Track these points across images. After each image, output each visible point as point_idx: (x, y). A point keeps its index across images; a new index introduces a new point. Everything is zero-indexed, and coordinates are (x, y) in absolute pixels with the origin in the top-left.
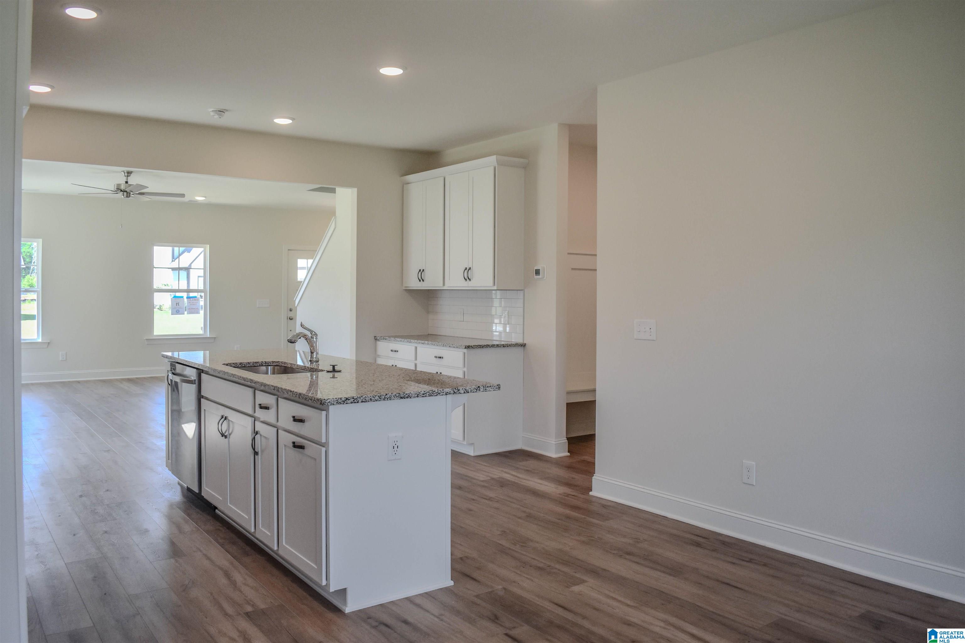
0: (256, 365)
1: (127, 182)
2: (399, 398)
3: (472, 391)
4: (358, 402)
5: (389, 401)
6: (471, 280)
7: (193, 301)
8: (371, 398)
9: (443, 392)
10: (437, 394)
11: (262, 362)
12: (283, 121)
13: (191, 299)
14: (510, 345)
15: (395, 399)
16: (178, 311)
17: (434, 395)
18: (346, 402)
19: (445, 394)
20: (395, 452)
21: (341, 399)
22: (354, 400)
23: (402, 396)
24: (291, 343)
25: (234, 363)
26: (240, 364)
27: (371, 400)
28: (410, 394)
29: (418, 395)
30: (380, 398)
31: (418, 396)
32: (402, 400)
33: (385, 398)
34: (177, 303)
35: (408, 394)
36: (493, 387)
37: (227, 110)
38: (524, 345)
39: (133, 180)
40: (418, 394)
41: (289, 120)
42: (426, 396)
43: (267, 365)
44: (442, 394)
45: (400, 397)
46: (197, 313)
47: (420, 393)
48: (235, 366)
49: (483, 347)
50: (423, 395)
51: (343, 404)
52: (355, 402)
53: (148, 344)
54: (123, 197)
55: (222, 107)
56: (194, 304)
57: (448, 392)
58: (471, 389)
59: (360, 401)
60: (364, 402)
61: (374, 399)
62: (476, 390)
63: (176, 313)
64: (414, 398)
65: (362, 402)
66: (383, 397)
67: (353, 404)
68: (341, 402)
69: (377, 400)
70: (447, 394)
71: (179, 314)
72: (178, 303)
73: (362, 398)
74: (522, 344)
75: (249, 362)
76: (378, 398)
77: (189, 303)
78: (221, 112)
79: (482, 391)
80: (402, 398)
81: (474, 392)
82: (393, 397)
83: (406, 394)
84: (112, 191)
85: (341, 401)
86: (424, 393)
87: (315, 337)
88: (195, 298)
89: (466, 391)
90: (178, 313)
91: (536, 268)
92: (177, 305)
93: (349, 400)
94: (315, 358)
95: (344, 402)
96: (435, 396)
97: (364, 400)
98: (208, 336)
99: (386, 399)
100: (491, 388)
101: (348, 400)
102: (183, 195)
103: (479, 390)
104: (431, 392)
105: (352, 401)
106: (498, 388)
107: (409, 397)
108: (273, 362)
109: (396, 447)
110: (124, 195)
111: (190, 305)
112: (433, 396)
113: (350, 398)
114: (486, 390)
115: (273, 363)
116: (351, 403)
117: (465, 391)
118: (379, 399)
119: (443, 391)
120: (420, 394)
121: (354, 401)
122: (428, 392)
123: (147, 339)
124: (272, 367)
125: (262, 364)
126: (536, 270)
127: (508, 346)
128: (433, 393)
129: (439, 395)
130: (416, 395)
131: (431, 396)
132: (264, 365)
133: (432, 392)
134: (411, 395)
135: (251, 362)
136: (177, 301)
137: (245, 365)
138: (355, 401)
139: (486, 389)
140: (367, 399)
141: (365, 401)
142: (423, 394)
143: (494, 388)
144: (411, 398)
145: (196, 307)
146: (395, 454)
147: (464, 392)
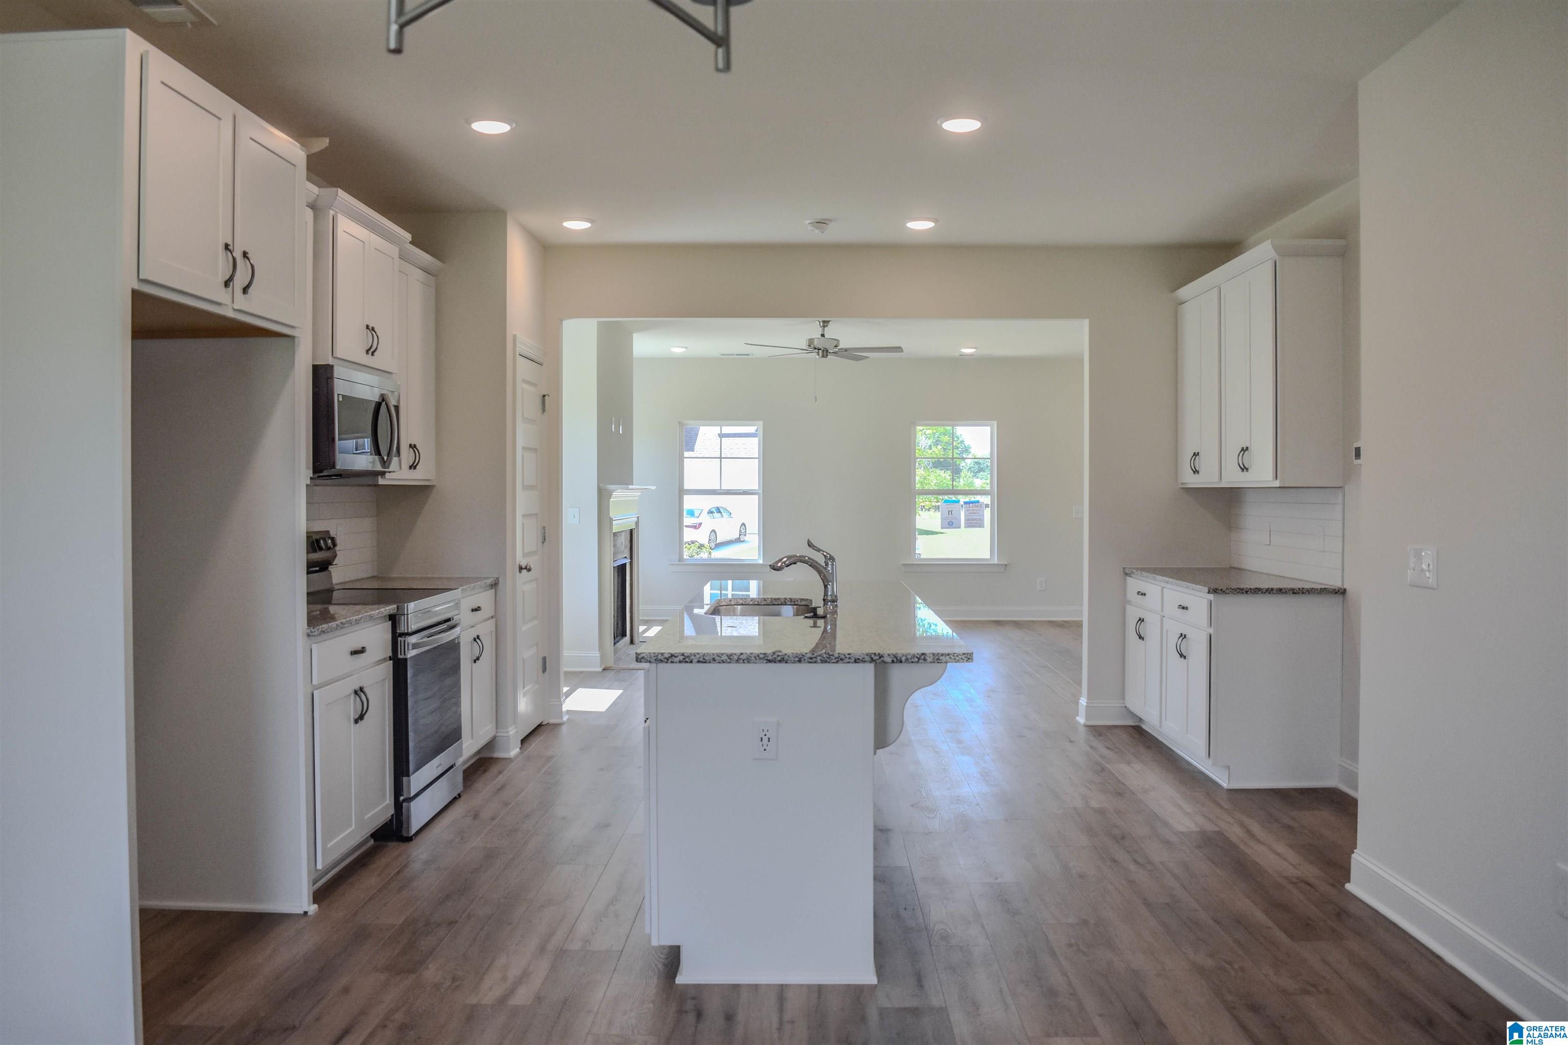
0: (776, 603)
1: (823, 335)
2: (765, 661)
3: (910, 661)
4: (691, 662)
5: (747, 665)
6: (1249, 470)
7: (973, 509)
8: (714, 657)
9: (849, 658)
10: (837, 659)
11: (785, 599)
12: (920, 226)
13: (971, 505)
14: (1307, 591)
15: (756, 662)
16: (951, 524)
17: (833, 661)
18: (670, 660)
19: (853, 660)
20: (765, 747)
21: (662, 654)
22: (684, 657)
23: (769, 658)
24: (774, 570)
25: (742, 599)
26: (752, 601)
27: (714, 660)
28: (785, 656)
29: (800, 659)
30: (731, 659)
31: (800, 661)
32: (770, 665)
33: (738, 658)
34: (949, 511)
35: (782, 657)
36: (954, 656)
37: (830, 220)
38: (1341, 591)
39: (830, 332)
40: (800, 657)
41: (931, 223)
42: (815, 662)
43: (793, 603)
44: (847, 660)
45: (767, 660)
46: (979, 526)
47: (805, 656)
48: (744, 603)
49: (1247, 592)
50: (810, 660)
51: (666, 662)
52: (686, 662)
53: (906, 572)
54: (817, 357)
55: (820, 216)
56: (974, 513)
57: (858, 659)
58: (906, 656)
59: (695, 660)
60: (702, 662)
61: (719, 658)
62: (916, 660)
63: (949, 526)
64: (793, 663)
65: (699, 662)
66: (736, 657)
67: (684, 665)
68: (663, 660)
69: (725, 661)
70: (857, 661)
71: (953, 528)
72: (951, 511)
73: (698, 656)
74: (1337, 589)
75: (764, 599)
76: (726, 658)
77: (968, 510)
78: (821, 223)
79: (931, 662)
80: (770, 661)
81: (912, 662)
82: (753, 658)
83: (778, 656)
84: (802, 350)
85: (662, 657)
86: (813, 656)
87: (830, 563)
88: (977, 504)
89: (897, 660)
90: (951, 525)
91: (1356, 445)
92: (949, 514)
93: (676, 657)
94: (831, 595)
95: (668, 660)
96: (834, 663)
97: (701, 660)
98: (996, 562)
99: (741, 661)
100: (950, 658)
101: (673, 658)
102: (898, 349)
103: (924, 660)
104: (825, 656)
105: (682, 659)
106: (966, 659)
107: (784, 660)
108: (800, 599)
109: (765, 739)
110: (818, 355)
111: (969, 513)
112: (829, 662)
113: (677, 655)
114: (939, 661)
115: (801, 601)
116: (680, 662)
117: (895, 660)
118: (729, 660)
119: (851, 656)
120: (805, 658)
121: (684, 659)
122: (820, 656)
123: (904, 565)
124: (795, 606)
125: (785, 601)
126: (1355, 448)
127: (1303, 593)
128: (829, 658)
129: (840, 662)
130: (797, 659)
131: (826, 662)
132: (789, 603)
133: (828, 656)
134: (788, 658)
135: (768, 598)
136: (949, 508)
137: (758, 602)
138: (687, 660)
139: (938, 659)
140: (707, 658)
141: (704, 661)
142: (811, 658)
143: (957, 658)
144: (786, 662)
145: (978, 517)
146: (765, 750)
147: (893, 662)
